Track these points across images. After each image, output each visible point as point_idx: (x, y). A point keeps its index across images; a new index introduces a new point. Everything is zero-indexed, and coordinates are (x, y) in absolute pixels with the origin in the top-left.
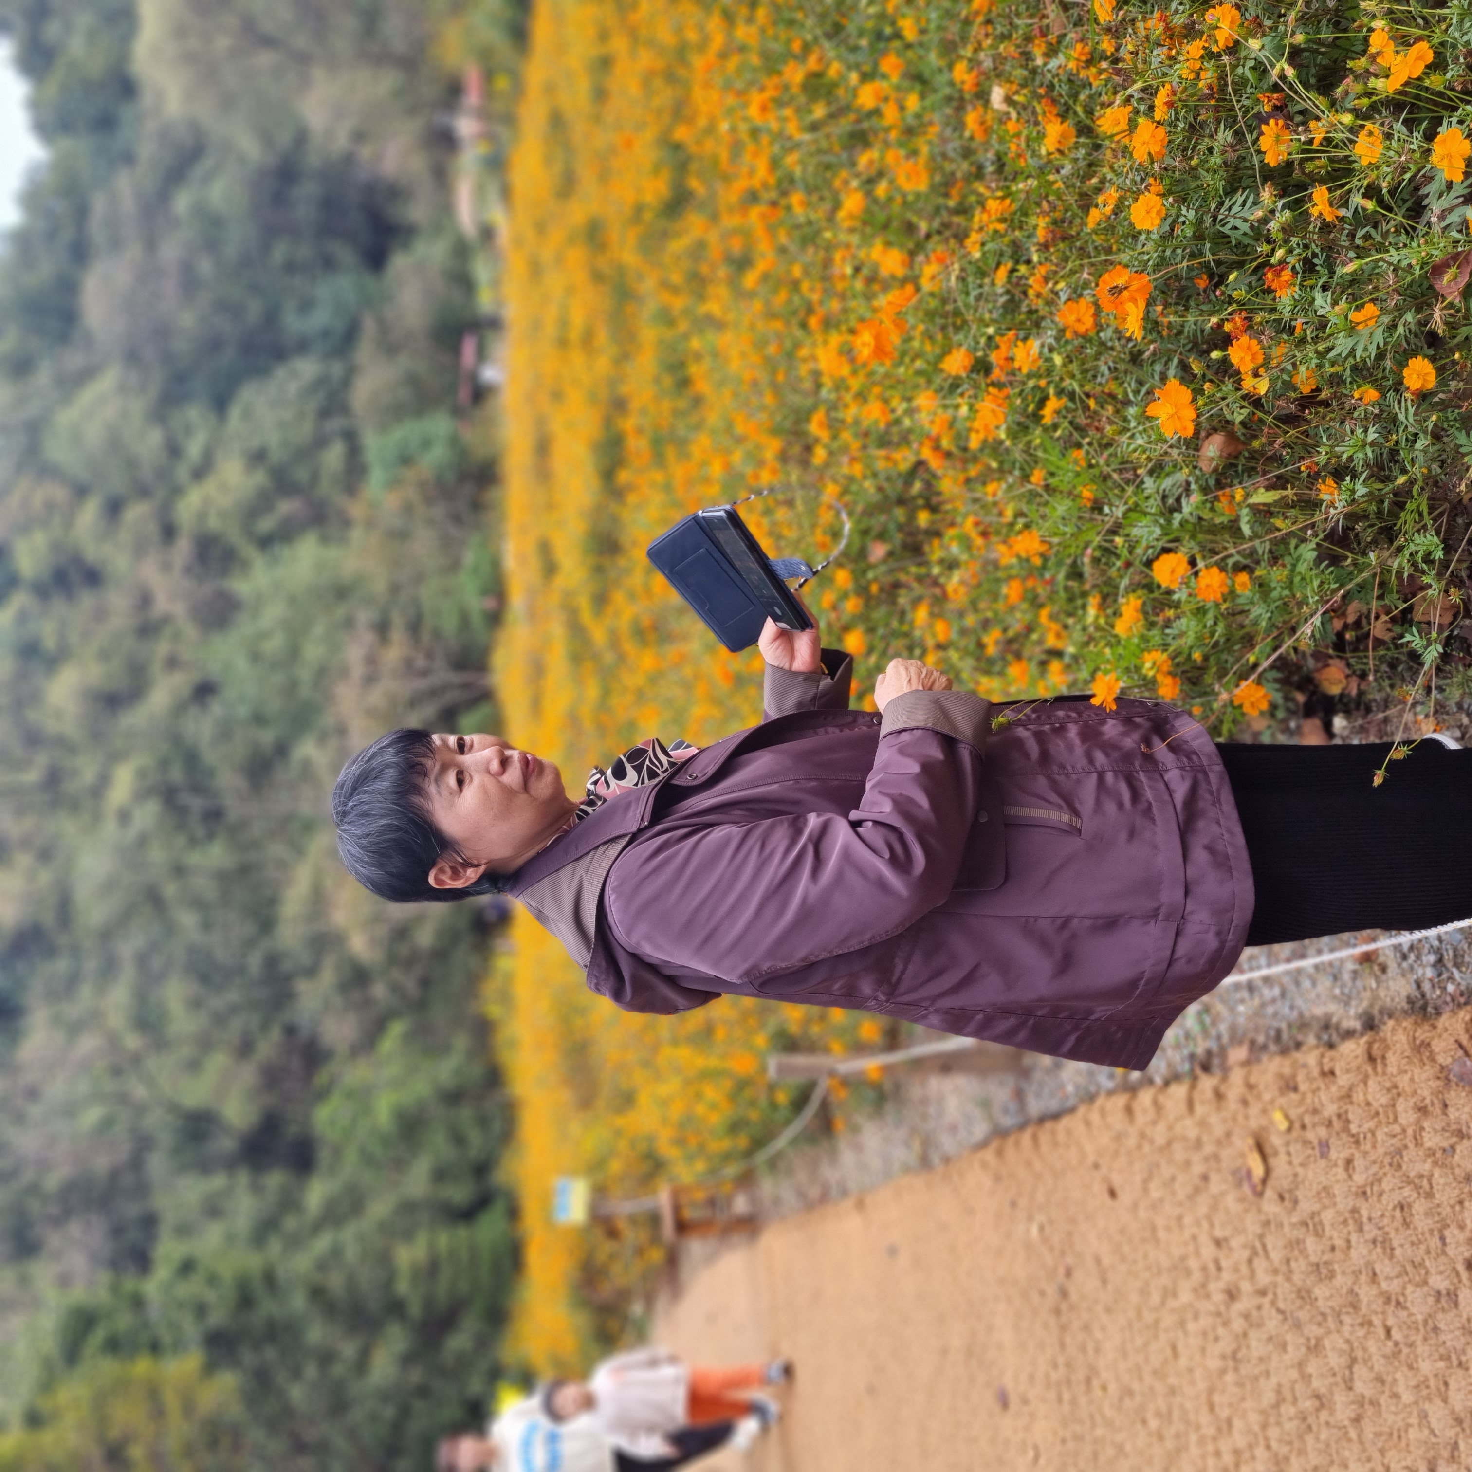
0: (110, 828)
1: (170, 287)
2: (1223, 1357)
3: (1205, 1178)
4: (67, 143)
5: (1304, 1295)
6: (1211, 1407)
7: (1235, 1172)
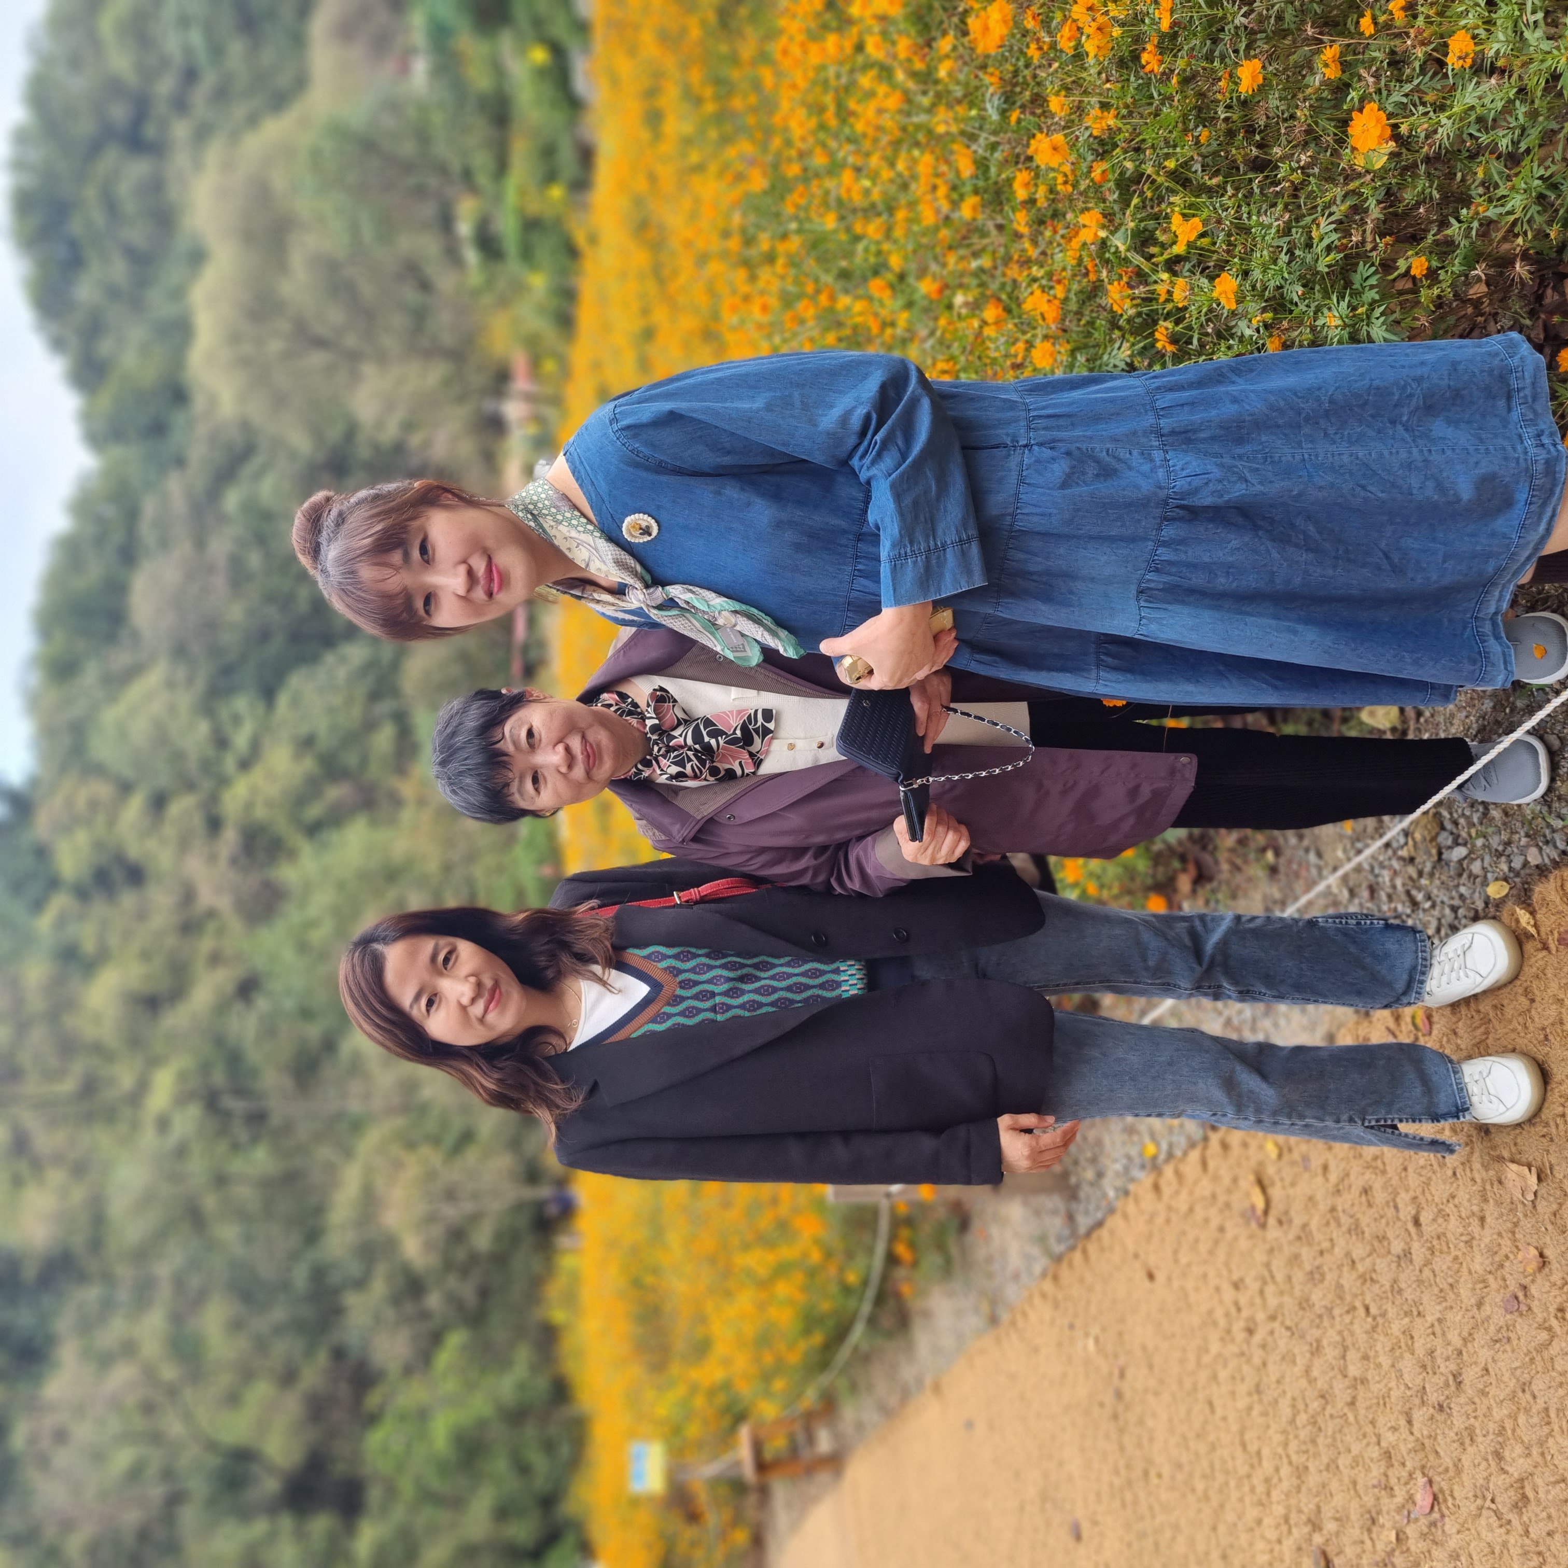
0: (148, 1138)
1: (220, 582)
2: (1250, 1394)
3: (1222, 1229)
4: (117, 451)
5: (1304, 1304)
6: (1244, 1446)
7: (1243, 1215)
